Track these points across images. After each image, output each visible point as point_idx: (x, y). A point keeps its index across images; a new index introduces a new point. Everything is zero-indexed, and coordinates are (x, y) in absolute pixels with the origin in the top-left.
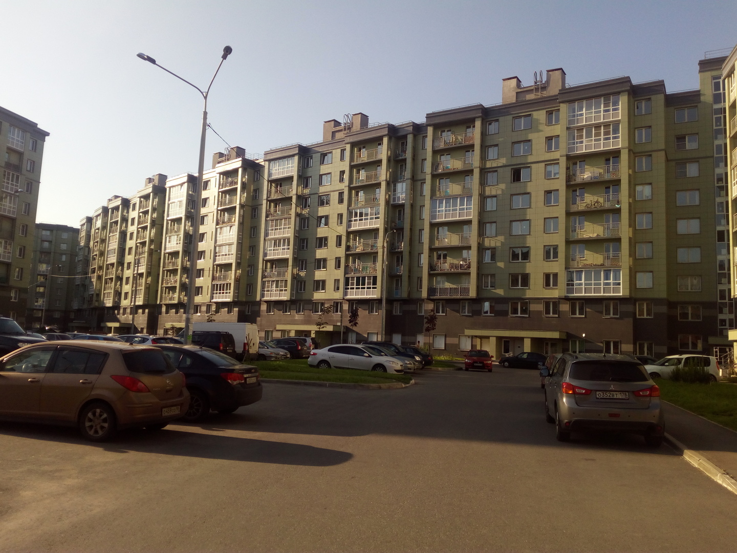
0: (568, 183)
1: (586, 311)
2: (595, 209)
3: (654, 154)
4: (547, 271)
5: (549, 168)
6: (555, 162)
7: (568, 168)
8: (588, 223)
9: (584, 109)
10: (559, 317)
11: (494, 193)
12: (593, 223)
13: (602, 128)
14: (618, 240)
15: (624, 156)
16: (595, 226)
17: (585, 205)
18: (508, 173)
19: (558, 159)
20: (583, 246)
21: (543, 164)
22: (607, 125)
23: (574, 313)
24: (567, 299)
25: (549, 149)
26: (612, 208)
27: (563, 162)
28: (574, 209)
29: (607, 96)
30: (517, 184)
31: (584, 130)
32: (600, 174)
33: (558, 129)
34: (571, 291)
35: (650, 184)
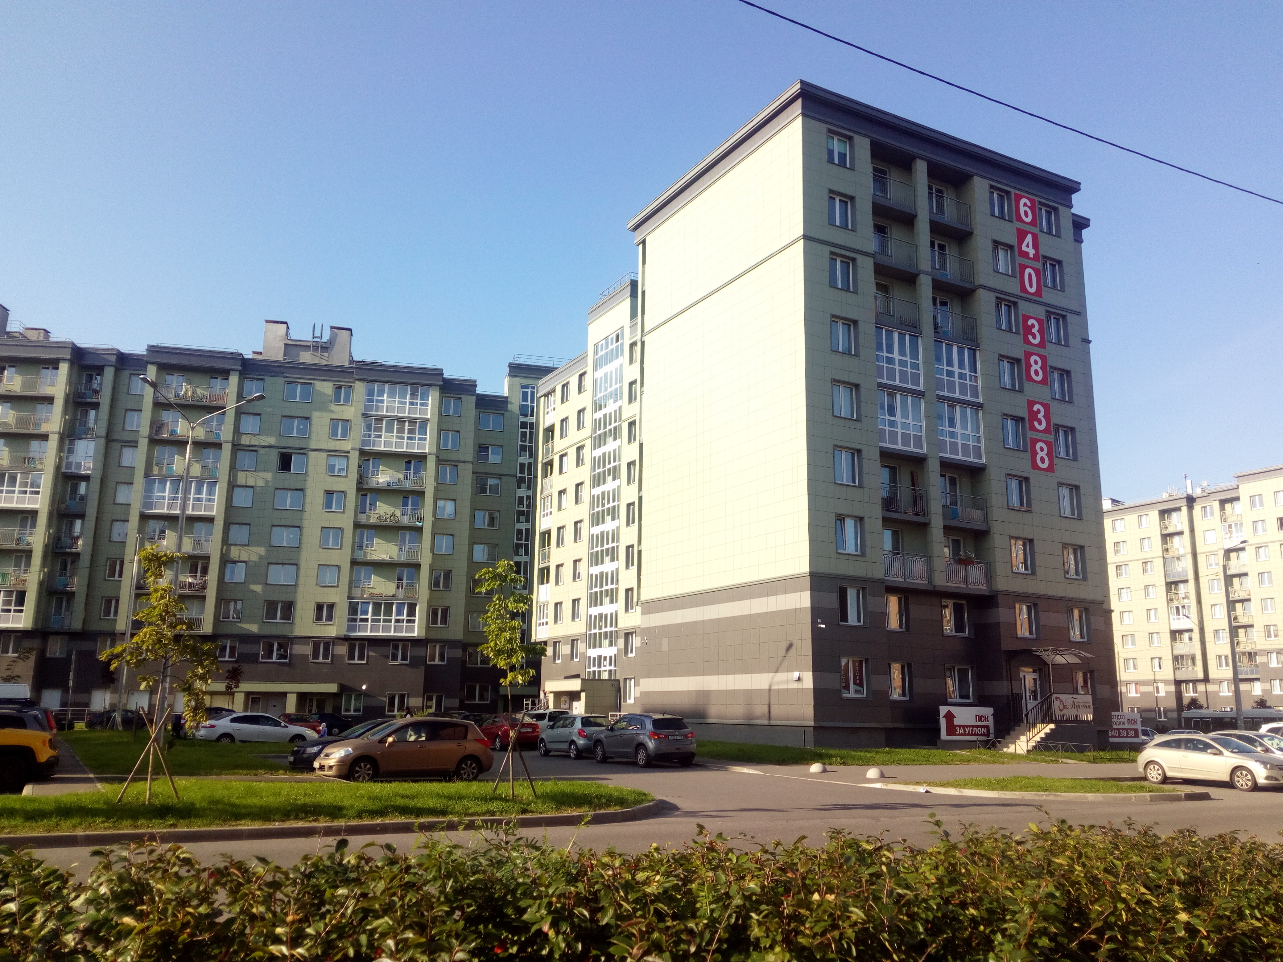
0: (360, 486)
1: (368, 656)
2: (391, 524)
3: (461, 465)
4: (320, 600)
5: (333, 461)
6: (343, 454)
7: (360, 466)
8: (380, 541)
9: (385, 395)
10: (332, 663)
11: (251, 482)
12: (389, 541)
13: (407, 424)
14: (417, 566)
15: (431, 463)
16: (390, 545)
17: (377, 516)
18: (274, 458)
19: (348, 452)
20: (370, 568)
21: (325, 454)
22: (413, 422)
23: (351, 657)
24: (346, 639)
25: (334, 434)
26: (411, 525)
27: (354, 457)
28: (363, 519)
29: (415, 387)
30: (284, 475)
31: (384, 422)
32: (399, 479)
33: (350, 412)
34: (351, 628)
35: (454, 500)
